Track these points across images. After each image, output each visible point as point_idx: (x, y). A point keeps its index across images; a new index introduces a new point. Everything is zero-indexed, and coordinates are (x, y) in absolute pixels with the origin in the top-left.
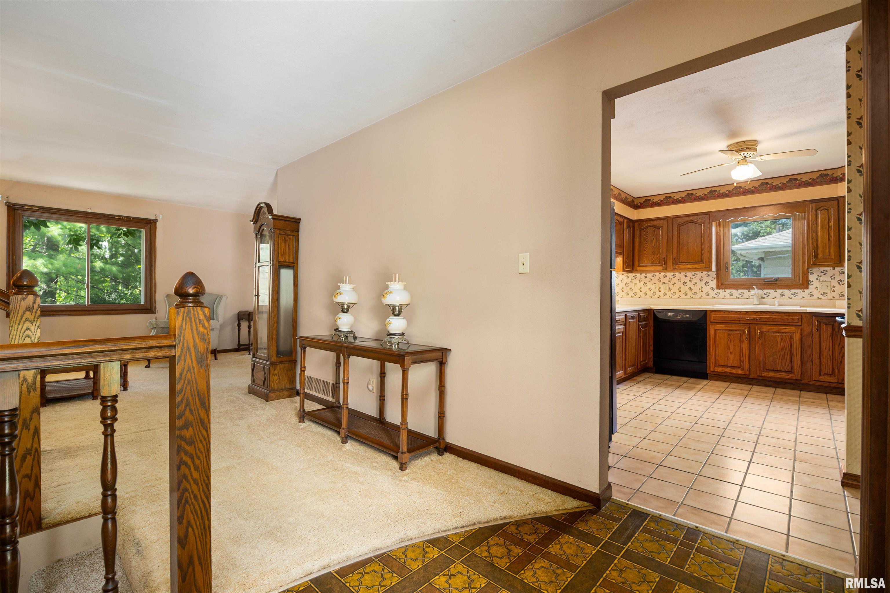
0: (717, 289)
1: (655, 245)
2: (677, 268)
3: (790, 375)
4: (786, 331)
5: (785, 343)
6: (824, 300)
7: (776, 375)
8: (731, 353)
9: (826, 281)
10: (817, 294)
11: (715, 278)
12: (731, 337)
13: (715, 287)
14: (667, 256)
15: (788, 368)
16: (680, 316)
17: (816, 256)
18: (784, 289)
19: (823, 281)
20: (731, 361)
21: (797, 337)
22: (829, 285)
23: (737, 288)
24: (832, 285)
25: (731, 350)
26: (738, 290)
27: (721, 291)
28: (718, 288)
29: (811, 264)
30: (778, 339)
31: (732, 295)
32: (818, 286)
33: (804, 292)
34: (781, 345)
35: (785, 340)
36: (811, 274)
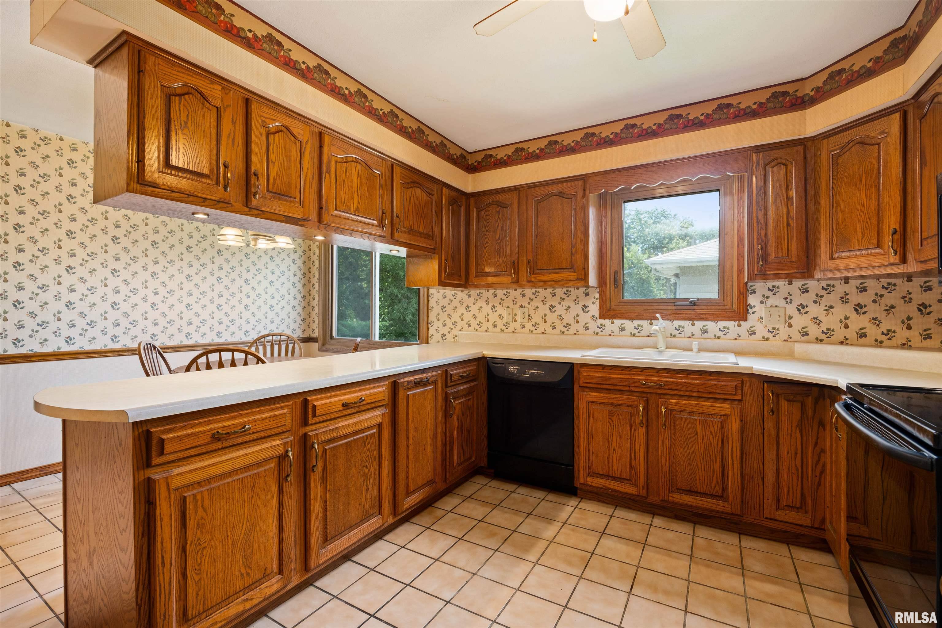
0: (601, 318)
1: (499, 239)
2: (533, 279)
3: (720, 503)
4: (713, 412)
5: (711, 437)
6: (775, 344)
7: (695, 501)
8: (614, 450)
9: (776, 306)
10: (761, 331)
11: (597, 299)
12: (614, 418)
13: (597, 315)
14: (518, 258)
15: (717, 488)
16: (529, 372)
17: (765, 258)
18: (707, 320)
19: (772, 306)
20: (615, 467)
21: (734, 425)
22: (782, 314)
23: (631, 317)
24: (788, 313)
25: (614, 445)
26: (634, 321)
27: (607, 322)
28: (602, 316)
29: (756, 272)
30: (698, 426)
31: (623, 329)
32: (763, 316)
33: (739, 325)
34: (703, 439)
35: (712, 429)
36: (751, 293)
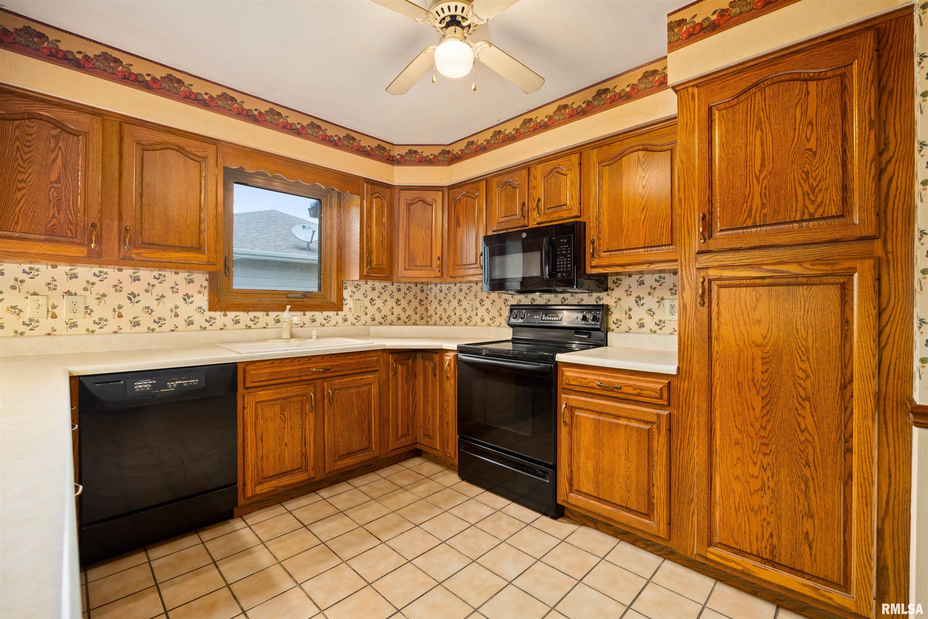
0: (210, 309)
1: (58, 181)
3: (368, 453)
5: (362, 403)
6: (359, 328)
7: (351, 460)
8: (286, 444)
9: (359, 300)
10: (351, 319)
11: (205, 288)
12: (286, 413)
13: (205, 306)
14: (101, 220)
15: (366, 442)
16: (173, 385)
17: (369, 263)
18: (316, 310)
19: (356, 300)
20: (287, 462)
21: (375, 390)
22: (362, 306)
23: (246, 308)
24: (365, 305)
25: (286, 439)
26: (250, 313)
27: (218, 315)
28: (212, 308)
29: (365, 274)
30: (354, 397)
31: (237, 322)
32: (352, 307)
33: (337, 315)
34: (357, 407)
35: (363, 398)
36: (345, 289)
